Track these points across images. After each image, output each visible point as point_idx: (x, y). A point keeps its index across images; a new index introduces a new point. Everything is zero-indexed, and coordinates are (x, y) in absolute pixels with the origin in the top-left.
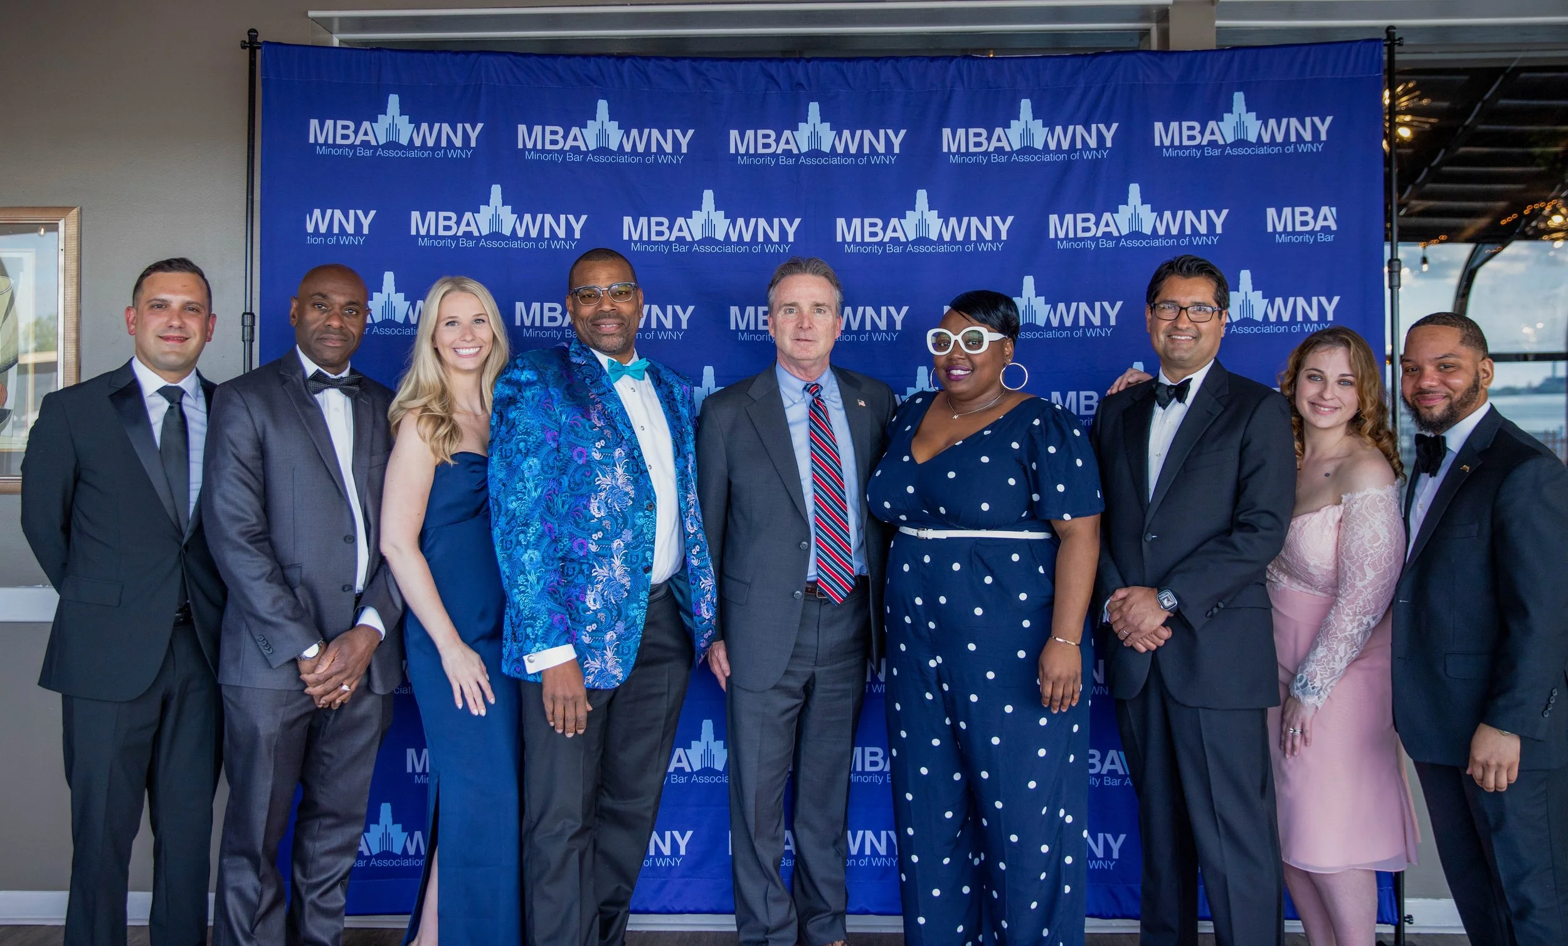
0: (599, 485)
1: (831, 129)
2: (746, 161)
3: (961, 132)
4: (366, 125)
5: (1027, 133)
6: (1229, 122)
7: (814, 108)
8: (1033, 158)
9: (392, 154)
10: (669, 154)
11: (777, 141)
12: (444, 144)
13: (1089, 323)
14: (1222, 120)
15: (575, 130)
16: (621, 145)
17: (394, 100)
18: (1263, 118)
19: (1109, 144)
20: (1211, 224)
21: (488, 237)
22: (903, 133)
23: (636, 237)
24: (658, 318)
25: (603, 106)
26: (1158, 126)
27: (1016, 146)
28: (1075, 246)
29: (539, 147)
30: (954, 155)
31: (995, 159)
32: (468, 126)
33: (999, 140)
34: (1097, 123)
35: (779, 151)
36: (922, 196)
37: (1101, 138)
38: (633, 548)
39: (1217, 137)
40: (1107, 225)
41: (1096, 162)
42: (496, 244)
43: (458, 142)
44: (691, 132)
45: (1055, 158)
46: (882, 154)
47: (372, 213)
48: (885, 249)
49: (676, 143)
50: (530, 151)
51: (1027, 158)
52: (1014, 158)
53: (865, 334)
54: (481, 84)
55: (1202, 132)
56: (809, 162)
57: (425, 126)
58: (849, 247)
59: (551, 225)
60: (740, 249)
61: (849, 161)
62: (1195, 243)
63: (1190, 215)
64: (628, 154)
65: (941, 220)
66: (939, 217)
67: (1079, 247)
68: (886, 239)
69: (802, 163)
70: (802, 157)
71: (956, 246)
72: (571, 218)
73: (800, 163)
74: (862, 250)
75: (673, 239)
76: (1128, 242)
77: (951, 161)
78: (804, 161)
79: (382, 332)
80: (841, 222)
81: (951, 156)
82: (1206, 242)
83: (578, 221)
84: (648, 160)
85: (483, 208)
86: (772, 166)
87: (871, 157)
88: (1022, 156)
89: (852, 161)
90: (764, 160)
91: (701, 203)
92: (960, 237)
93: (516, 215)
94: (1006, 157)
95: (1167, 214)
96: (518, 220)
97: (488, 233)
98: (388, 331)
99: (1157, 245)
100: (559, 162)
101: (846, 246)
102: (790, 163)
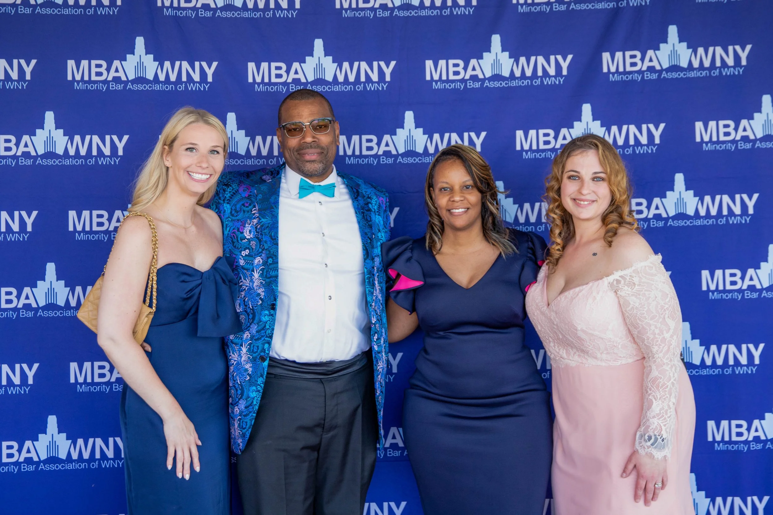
0: (241, 286)
2: (349, 14)
8: (588, 6)
9: (49, 11)
10: (285, 9)
12: (94, 2)
13: (638, 142)
16: (245, 3)
20: (737, 58)
21: (134, 82)
23: (258, 80)
28: (624, 78)
29: (175, 4)
30: (522, 5)
31: (557, 8)
35: (377, 6)
36: (496, 40)
38: (256, 340)
40: (651, 60)
41: (641, 9)
42: (140, 87)
43: (106, 1)
45: (606, 6)
46: (462, 6)
47: (34, 62)
48: (466, 85)
49: (291, 1)
50: (167, 8)
51: (583, 7)
52: (572, 6)
56: (402, 14)
58: (436, 84)
59: (187, 70)
60: (346, 88)
61: (435, 12)
62: (724, 74)
63: (719, 50)
64: (250, 9)
65: (512, 60)
66: (510, 57)
67: (628, 79)
68: (467, 77)
69: (396, 15)
70: (396, 10)
71: (525, 81)
72: (204, 64)
73: (394, 15)
74: (447, 86)
75: (290, 80)
76: (668, 74)
77: (519, 11)
78: (398, 13)
79: (45, 162)
80: (429, 64)
81: (519, 6)
82: (733, 72)
83: (210, 67)
84: (268, 15)
85: (129, 56)
86: (371, 17)
87: (453, 9)
88: (579, 5)
89: (437, 12)
90: (365, 13)
91: (313, 50)
92: (529, 73)
93: (157, 63)
94: (565, 6)
95: (701, 50)
96: (159, 66)
97: (134, 77)
98: (50, 162)
99: (693, 76)
100: (193, 17)
101: (434, 83)
102: (387, 15)
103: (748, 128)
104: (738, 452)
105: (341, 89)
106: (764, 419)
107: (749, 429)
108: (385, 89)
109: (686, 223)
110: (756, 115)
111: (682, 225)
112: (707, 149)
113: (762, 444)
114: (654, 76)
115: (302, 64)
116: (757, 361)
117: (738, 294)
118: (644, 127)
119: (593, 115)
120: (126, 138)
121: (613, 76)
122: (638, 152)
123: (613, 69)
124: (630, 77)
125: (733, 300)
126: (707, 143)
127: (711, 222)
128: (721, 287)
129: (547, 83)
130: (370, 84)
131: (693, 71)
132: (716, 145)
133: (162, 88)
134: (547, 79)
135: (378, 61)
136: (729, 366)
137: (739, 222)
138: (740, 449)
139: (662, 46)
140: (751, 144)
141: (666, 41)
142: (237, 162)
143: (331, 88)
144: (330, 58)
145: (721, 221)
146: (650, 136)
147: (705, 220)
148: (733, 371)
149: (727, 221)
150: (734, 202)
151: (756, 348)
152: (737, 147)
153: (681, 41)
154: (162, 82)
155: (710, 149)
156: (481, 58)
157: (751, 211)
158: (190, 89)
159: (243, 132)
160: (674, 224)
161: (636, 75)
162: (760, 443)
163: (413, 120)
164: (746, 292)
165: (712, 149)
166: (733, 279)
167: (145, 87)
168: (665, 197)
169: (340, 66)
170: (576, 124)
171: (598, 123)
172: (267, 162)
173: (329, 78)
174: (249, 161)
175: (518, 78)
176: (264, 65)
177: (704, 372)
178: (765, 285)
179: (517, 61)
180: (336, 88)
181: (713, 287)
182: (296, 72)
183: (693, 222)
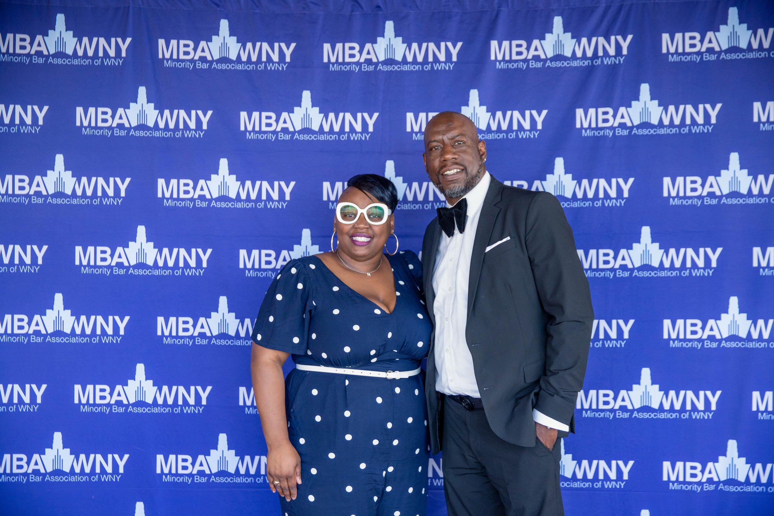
1: (403, 42)
2: (336, 68)
3: (506, 44)
4: (39, 38)
5: (559, 44)
6: (724, 31)
7: (389, 25)
8: (563, 64)
9: (60, 61)
10: (276, 62)
11: (361, 52)
12: (101, 54)
13: (607, 196)
14: (718, 30)
15: (203, 44)
16: (239, 56)
17: (60, 19)
18: (753, 28)
19: (625, 52)
20: (707, 116)
21: (137, 128)
22: (459, 44)
23: (250, 128)
24: (267, 191)
25: (224, 24)
26: (666, 37)
27: (550, 54)
28: (596, 133)
29: (175, 57)
30: (500, 62)
31: (534, 65)
32: (119, 40)
33: (536, 49)
34: (616, 35)
35: (362, 60)
36: (474, 94)
37: (618, 47)
39: (715, 45)
40: (622, 117)
41: (614, 67)
42: (142, 134)
43: (112, 53)
44: (293, 45)
45: (581, 64)
46: (442, 62)
47: (46, 108)
49: (282, 54)
50: (167, 60)
51: (559, 64)
52: (548, 64)
53: (429, 204)
54: (129, 7)
55: (702, 41)
56: (386, 68)
57: (85, 40)
58: (416, 135)
59: (184, 118)
60: (331, 137)
61: (417, 67)
62: (694, 131)
63: (690, 109)
64: (244, 62)
65: (489, 114)
66: (487, 111)
67: (600, 135)
69: (380, 69)
70: (380, 65)
71: (501, 134)
72: (200, 113)
73: (378, 69)
75: (279, 129)
76: (639, 130)
77: (497, 67)
78: (381, 68)
79: (55, 201)
80: (410, 116)
81: (498, 63)
82: (703, 130)
83: (205, 115)
84: (260, 67)
85: (132, 105)
86: (357, 71)
87: (434, 64)
88: (555, 62)
89: (419, 67)
90: (350, 67)
91: (301, 101)
92: (504, 127)
93: (158, 111)
94: (541, 63)
95: (672, 108)
96: (159, 115)
97: (137, 125)
98: (59, 201)
99: (663, 133)
100: (191, 69)
101: (414, 135)
102: (371, 69)
103: (715, 184)
104: (692, 492)
105: (326, 138)
106: (717, 462)
107: (703, 471)
108: (368, 139)
109: (650, 274)
110: (723, 172)
111: (646, 276)
112: (674, 204)
113: (714, 486)
114: (625, 132)
115: (291, 114)
116: (714, 407)
117: (698, 343)
118: (614, 181)
119: (565, 168)
120: (128, 180)
121: (586, 131)
122: (606, 205)
123: (586, 125)
124: (602, 133)
125: (693, 349)
126: (674, 198)
127: (674, 274)
128: (682, 336)
129: (522, 136)
130: (354, 134)
131: (664, 128)
132: (683, 200)
133: (161, 135)
134: (522, 133)
135: (362, 112)
136: (686, 411)
137: (702, 275)
138: (693, 489)
139: (634, 103)
140: (717, 200)
141: (637, 99)
142: (227, 205)
143: (317, 137)
144: (317, 109)
145: (684, 274)
146: (619, 190)
147: (669, 271)
148: (690, 416)
149: (690, 273)
150: (698, 255)
151: (714, 395)
152: (703, 202)
153: (652, 99)
154: (161, 129)
155: (676, 204)
157: (714, 264)
158: (186, 136)
159: (234, 177)
160: (639, 274)
161: (608, 131)
162: (713, 484)
163: (393, 169)
164: (706, 341)
165: (679, 204)
166: (694, 329)
167: (146, 134)
168: (631, 249)
169: (326, 117)
170: (548, 176)
171: (570, 176)
172: (256, 205)
173: (316, 127)
174: (239, 204)
175: (494, 132)
176: (256, 115)
177: (663, 416)
178: (725, 335)
179: (494, 115)
180: (322, 138)
181: (674, 336)
182: (285, 122)
183: (657, 274)
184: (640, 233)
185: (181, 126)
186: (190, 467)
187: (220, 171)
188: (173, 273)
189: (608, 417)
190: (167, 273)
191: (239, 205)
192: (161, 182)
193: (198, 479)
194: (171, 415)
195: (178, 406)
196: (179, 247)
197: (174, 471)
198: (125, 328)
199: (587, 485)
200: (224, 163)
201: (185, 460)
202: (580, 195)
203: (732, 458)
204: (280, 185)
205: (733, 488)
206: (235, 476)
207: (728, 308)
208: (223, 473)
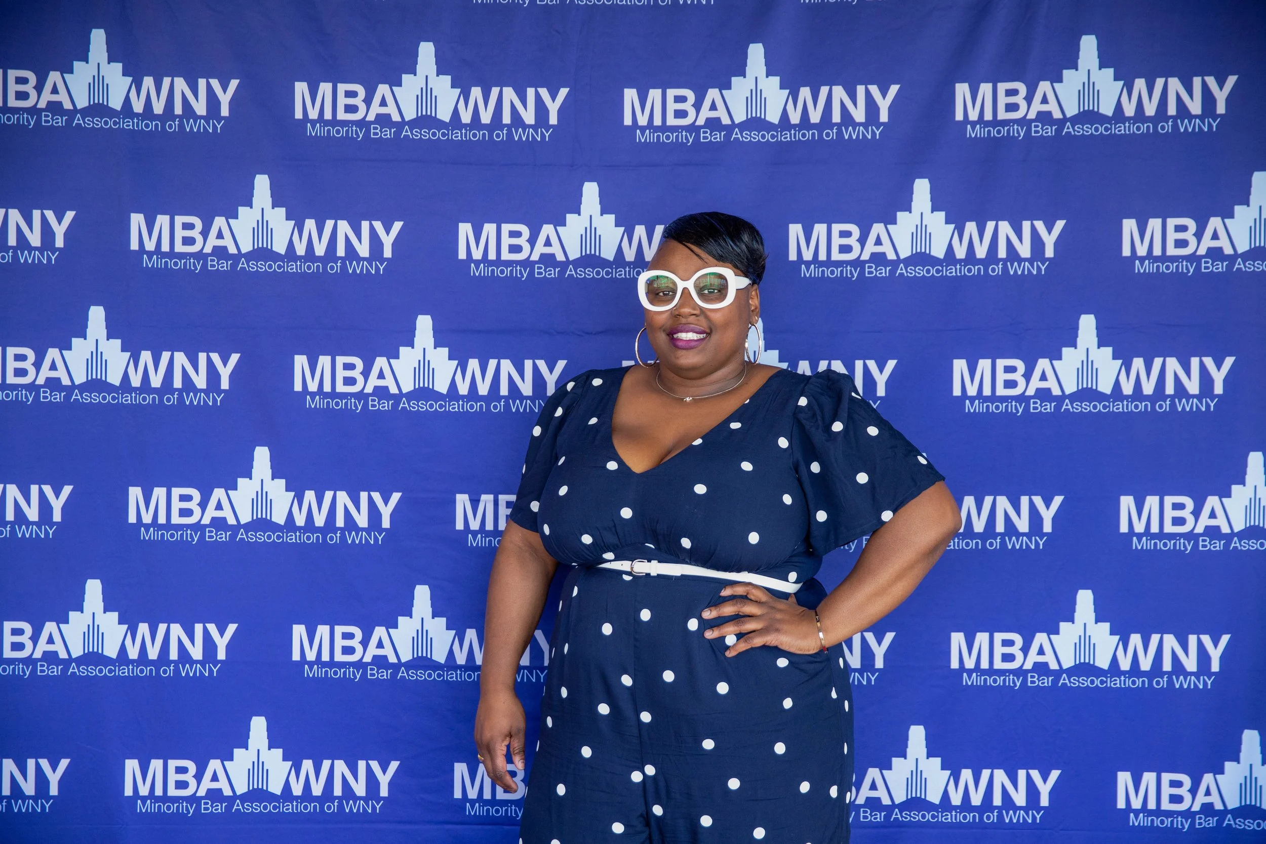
20: (1208, 100)
21: (85, 112)
23: (313, 115)
24: (347, 240)
42: (98, 123)
48: (698, 137)
56: (583, 1)
58: (643, 133)
59: (183, 93)
62: (1182, 130)
63: (1175, 85)
65: (786, 92)
66: (782, 87)
67: (1001, 135)
68: (701, 122)
71: (809, 131)
74: (663, 138)
75: (371, 117)
76: (1076, 127)
80: (630, 95)
82: (1200, 127)
83: (225, 89)
85: (77, 65)
91: (415, 63)
93: (130, 79)
95: (1140, 84)
96: (133, 86)
97: (87, 104)
99: (1123, 132)
101: (638, 131)
103: (1222, 233)
104: (1172, 830)
105: (466, 137)
106: (1222, 772)
107: (1194, 791)
108: (547, 139)
109: (1095, 407)
110: (1238, 209)
111: (1087, 411)
112: (1142, 271)
113: (1216, 819)
114: (1050, 130)
115: (394, 88)
116: (1215, 667)
117: (1187, 542)
119: (932, 200)
120: (70, 215)
121: (974, 128)
122: (1012, 272)
123: (973, 116)
124: (1004, 131)
126: (1142, 260)
127: (1142, 406)
128: (1155, 528)
131: (1124, 124)
132: (1160, 264)
133: (138, 126)
135: (536, 86)
136: (1162, 674)
137: (1195, 409)
138: (1175, 825)
139: (1066, 73)
140: (1226, 263)
141: (1074, 66)
142: (270, 267)
143: (448, 134)
144: (447, 79)
145: (1161, 406)
147: (1132, 402)
148: (1171, 682)
149: (1173, 405)
150: (1187, 370)
151: (1216, 643)
152: (1198, 267)
153: (1102, 66)
154: (138, 115)
155: (1147, 270)
156: (728, 86)
157: (1219, 389)
158: (188, 129)
159: (282, 211)
160: (1073, 407)
161: (1016, 127)
162: (1213, 817)
163: (597, 199)
164: (1201, 538)
165: (1151, 270)
166: (1178, 514)
167: (106, 123)
168: (1059, 358)
169: (466, 95)
170: (901, 215)
171: (942, 215)
172: (325, 268)
173: (444, 115)
174: (293, 265)
175: (795, 126)
176: (325, 88)
177: (1117, 683)
178: (1239, 526)
179: (794, 95)
180: (457, 135)
181: (1139, 528)
182: (383, 103)
183: (1109, 407)
184: (1076, 328)
185: (178, 110)
186: (193, 783)
187: (255, 200)
188: (161, 400)
189: (1012, 685)
190: (149, 399)
191: (293, 268)
192: (137, 220)
193: (208, 807)
194: (155, 681)
195: (168, 663)
196: (173, 350)
197: (159, 792)
198: (64, 509)
199: (970, 817)
200: (262, 184)
201: (181, 770)
202: (960, 253)
203: (1251, 765)
204: (372, 229)
205: (1253, 824)
206: (281, 801)
207: (1245, 473)
208: (257, 794)
